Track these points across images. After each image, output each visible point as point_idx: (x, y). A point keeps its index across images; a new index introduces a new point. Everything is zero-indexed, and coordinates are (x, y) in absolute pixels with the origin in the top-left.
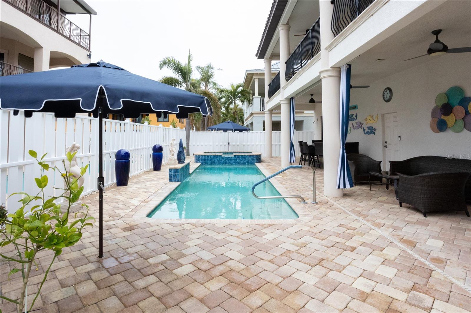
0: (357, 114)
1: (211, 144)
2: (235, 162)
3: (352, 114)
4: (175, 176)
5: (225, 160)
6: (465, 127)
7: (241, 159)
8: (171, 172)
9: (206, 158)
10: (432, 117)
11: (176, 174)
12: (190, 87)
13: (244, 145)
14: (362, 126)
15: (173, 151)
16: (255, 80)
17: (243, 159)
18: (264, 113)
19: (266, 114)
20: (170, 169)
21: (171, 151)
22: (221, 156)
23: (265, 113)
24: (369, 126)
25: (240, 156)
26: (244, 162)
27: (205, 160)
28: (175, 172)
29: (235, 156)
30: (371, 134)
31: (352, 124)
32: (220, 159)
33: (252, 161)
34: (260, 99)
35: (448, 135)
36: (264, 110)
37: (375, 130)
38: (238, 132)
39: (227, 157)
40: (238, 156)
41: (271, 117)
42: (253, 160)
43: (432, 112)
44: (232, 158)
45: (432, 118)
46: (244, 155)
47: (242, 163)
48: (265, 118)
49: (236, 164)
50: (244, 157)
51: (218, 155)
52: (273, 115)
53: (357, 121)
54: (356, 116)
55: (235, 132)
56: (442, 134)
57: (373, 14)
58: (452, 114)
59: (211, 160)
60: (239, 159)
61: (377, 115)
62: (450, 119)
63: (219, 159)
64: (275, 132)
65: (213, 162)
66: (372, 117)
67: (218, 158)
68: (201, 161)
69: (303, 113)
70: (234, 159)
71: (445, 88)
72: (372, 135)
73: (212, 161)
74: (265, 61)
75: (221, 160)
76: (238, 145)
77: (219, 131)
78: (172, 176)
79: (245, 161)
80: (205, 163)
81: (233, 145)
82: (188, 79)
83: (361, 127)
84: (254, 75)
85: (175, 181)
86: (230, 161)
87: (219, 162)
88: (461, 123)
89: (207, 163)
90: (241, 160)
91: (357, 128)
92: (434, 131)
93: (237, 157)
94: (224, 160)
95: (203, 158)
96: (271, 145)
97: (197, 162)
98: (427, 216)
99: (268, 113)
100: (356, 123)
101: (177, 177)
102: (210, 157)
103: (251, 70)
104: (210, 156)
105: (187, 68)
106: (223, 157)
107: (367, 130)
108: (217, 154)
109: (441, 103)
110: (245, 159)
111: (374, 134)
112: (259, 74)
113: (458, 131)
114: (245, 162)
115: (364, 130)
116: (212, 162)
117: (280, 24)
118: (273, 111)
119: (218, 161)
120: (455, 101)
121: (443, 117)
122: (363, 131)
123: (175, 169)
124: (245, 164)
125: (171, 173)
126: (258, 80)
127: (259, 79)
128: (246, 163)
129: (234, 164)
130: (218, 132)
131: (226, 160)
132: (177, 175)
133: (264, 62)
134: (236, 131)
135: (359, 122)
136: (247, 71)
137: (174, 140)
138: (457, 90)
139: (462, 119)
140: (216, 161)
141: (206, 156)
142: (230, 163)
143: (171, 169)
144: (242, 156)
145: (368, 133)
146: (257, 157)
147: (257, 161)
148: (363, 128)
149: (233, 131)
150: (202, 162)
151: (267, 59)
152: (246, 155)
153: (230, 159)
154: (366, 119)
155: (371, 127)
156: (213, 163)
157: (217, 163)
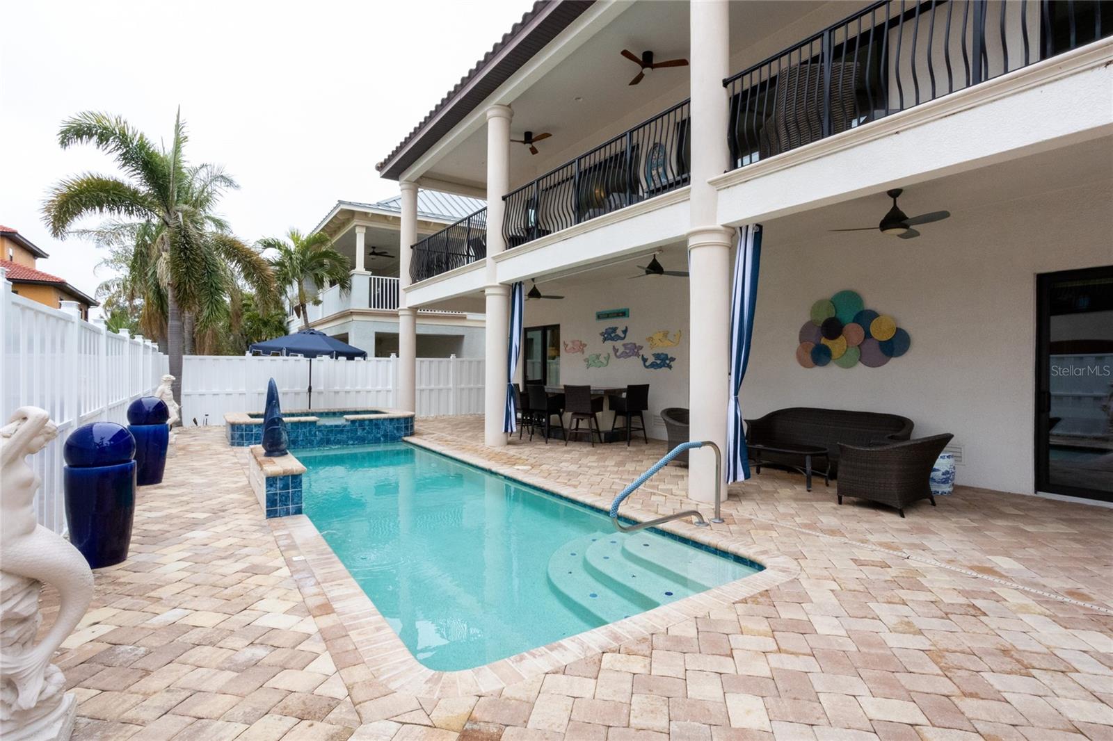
0: (626, 327)
1: (243, 390)
2: (352, 439)
3: (614, 326)
4: (285, 499)
5: (325, 433)
6: (860, 360)
7: (367, 428)
8: (271, 486)
10: (802, 340)
11: (290, 491)
12: (184, 221)
13: (336, 393)
14: (640, 351)
16: (357, 230)
17: (374, 427)
18: (397, 316)
19: (401, 317)
20: (268, 479)
22: (314, 423)
23: (400, 313)
24: (657, 353)
25: (367, 423)
26: (376, 437)
28: (286, 487)
29: (353, 422)
30: (661, 367)
31: (614, 347)
32: (313, 433)
33: (395, 432)
34: (370, 279)
35: (830, 373)
36: (398, 306)
37: (673, 359)
38: (345, 358)
39: (332, 426)
40: (362, 421)
41: (415, 324)
42: (398, 429)
43: (801, 332)
44: (345, 426)
45: (801, 343)
46: (377, 419)
47: (371, 438)
48: (398, 326)
49: (356, 442)
50: (375, 424)
51: (305, 423)
52: (418, 321)
53: (626, 341)
54: (625, 332)
55: (337, 358)
56: (818, 370)
57: (902, 131)
58: (841, 337)
60: (364, 429)
61: (680, 331)
62: (836, 346)
63: (310, 431)
64: (430, 361)
65: (292, 440)
66: (666, 335)
67: (306, 430)
69: (464, 318)
70: (351, 430)
71: (828, 290)
72: (664, 369)
74: (404, 186)
75: (315, 433)
77: (292, 355)
78: (278, 498)
79: (378, 433)
82: (176, 198)
83: (637, 354)
84: (356, 216)
85: (287, 513)
86: (339, 437)
87: (310, 439)
88: (854, 353)
90: (368, 433)
91: (625, 355)
92: (804, 364)
93: (357, 424)
94: (323, 434)
95: (262, 433)
96: (414, 390)
97: (243, 445)
98: (905, 515)
99: (408, 315)
100: (624, 345)
101: (292, 500)
103: (350, 204)
105: (172, 163)
106: (320, 427)
107: (651, 360)
108: (303, 419)
109: (823, 317)
110: (379, 428)
111: (670, 367)
112: (370, 215)
113: (848, 366)
114: (379, 435)
115: (645, 360)
117: (495, 102)
118: (419, 311)
119: (307, 436)
120: (847, 316)
121: (824, 341)
122: (642, 362)
123: (289, 476)
124: (377, 441)
125: (272, 489)
126: (364, 231)
127: (367, 228)
128: (379, 438)
129: (351, 442)
130: (290, 358)
131: (327, 435)
132: (293, 493)
133: (400, 188)
134: (339, 358)
135: (631, 343)
136: (341, 202)
138: (850, 297)
139: (859, 346)
140: (301, 438)
142: (338, 442)
143: (274, 477)
144: (371, 420)
145: (653, 365)
146: (406, 422)
147: (406, 431)
148: (643, 356)
149: (332, 358)
151: (408, 181)
152: (380, 419)
153: (338, 430)
154: (651, 339)
155: (662, 354)
156: (291, 444)
157: (304, 444)
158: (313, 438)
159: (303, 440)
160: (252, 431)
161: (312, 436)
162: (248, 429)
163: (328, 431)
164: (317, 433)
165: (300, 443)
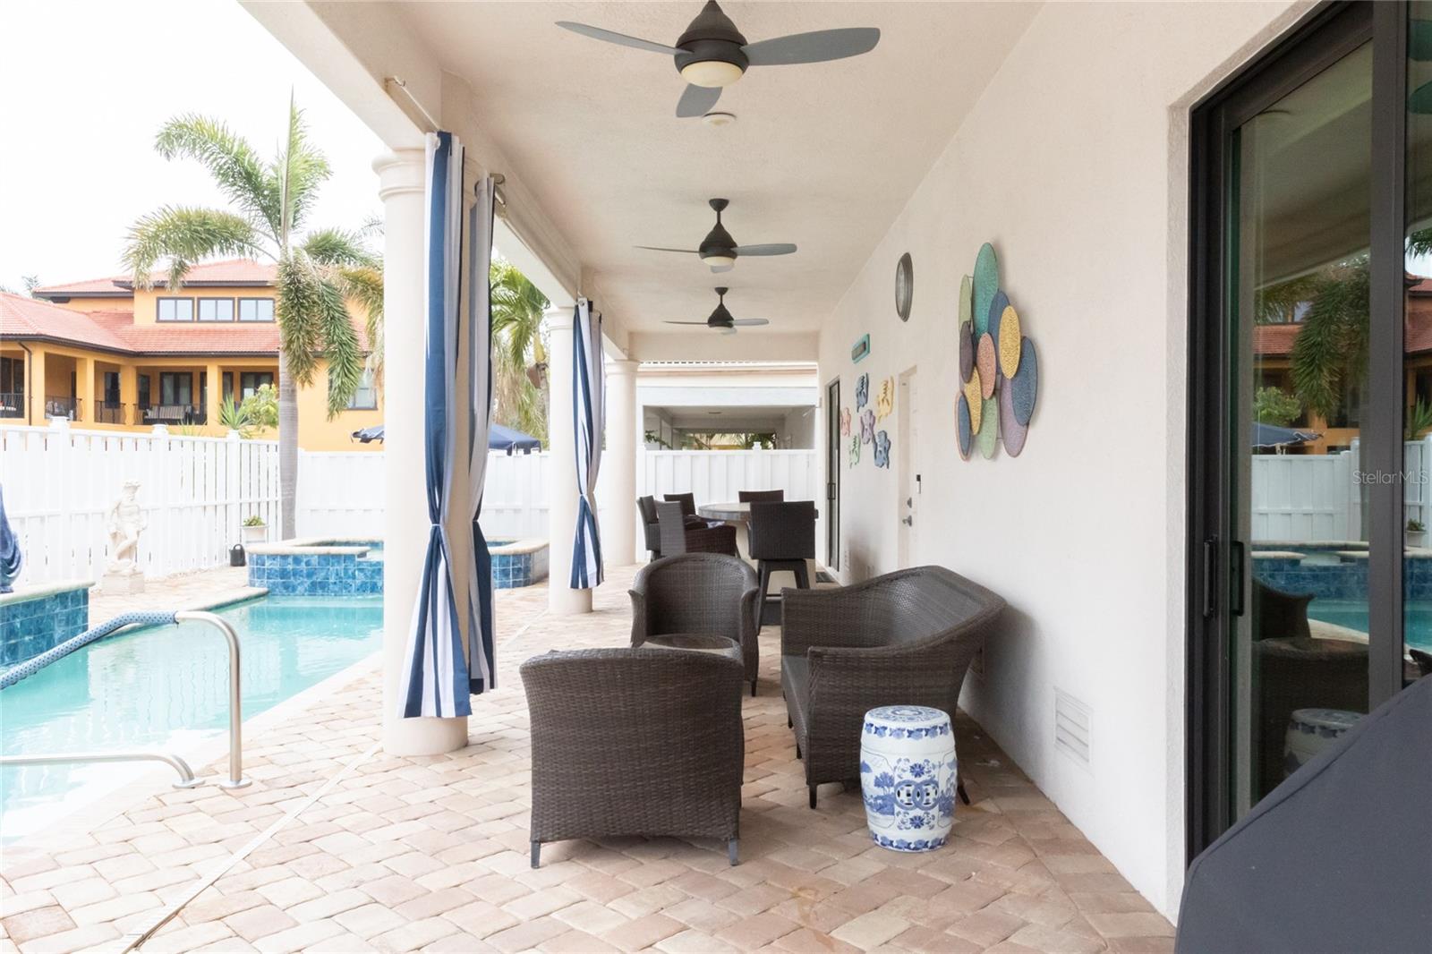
5: (369, 574)
9: (290, 567)
15: (126, 538)
21: (115, 535)
27: (284, 574)
32: (350, 572)
51: (339, 557)
59: (309, 575)
63: (346, 570)
65: (320, 583)
67: (340, 568)
68: (268, 578)
73: (314, 578)
75: (353, 574)
76: (516, 511)
80: (286, 587)
81: (499, 511)
87: (346, 583)
89: (294, 589)
94: (366, 576)
95: (277, 567)
97: (254, 585)
102: (308, 563)
104: (305, 560)
116: (313, 584)
119: (341, 578)
131: (372, 577)
137: (136, 488)
140: (332, 580)
141: (290, 560)
146: (508, 562)
147: (504, 580)
150: (274, 584)
156: (318, 588)
157: (337, 589)
158: (349, 581)
159: (335, 583)
160: (263, 565)
161: (349, 577)
162: (259, 561)
163: (373, 571)
164: (357, 573)
165: (331, 586)
